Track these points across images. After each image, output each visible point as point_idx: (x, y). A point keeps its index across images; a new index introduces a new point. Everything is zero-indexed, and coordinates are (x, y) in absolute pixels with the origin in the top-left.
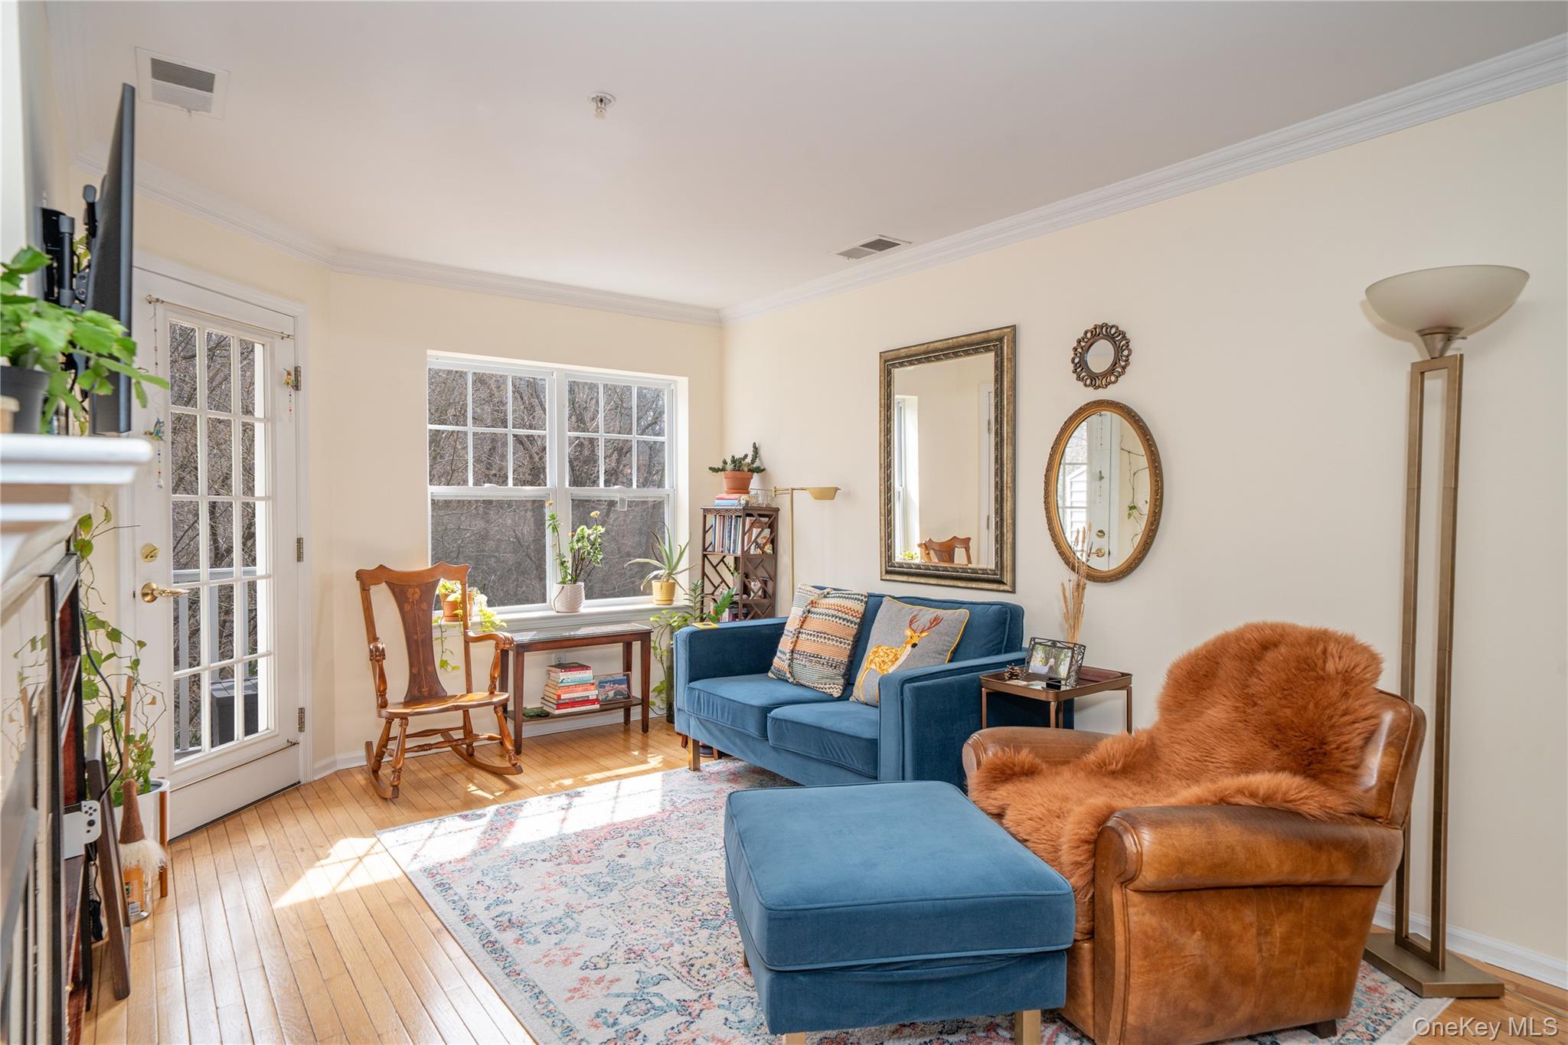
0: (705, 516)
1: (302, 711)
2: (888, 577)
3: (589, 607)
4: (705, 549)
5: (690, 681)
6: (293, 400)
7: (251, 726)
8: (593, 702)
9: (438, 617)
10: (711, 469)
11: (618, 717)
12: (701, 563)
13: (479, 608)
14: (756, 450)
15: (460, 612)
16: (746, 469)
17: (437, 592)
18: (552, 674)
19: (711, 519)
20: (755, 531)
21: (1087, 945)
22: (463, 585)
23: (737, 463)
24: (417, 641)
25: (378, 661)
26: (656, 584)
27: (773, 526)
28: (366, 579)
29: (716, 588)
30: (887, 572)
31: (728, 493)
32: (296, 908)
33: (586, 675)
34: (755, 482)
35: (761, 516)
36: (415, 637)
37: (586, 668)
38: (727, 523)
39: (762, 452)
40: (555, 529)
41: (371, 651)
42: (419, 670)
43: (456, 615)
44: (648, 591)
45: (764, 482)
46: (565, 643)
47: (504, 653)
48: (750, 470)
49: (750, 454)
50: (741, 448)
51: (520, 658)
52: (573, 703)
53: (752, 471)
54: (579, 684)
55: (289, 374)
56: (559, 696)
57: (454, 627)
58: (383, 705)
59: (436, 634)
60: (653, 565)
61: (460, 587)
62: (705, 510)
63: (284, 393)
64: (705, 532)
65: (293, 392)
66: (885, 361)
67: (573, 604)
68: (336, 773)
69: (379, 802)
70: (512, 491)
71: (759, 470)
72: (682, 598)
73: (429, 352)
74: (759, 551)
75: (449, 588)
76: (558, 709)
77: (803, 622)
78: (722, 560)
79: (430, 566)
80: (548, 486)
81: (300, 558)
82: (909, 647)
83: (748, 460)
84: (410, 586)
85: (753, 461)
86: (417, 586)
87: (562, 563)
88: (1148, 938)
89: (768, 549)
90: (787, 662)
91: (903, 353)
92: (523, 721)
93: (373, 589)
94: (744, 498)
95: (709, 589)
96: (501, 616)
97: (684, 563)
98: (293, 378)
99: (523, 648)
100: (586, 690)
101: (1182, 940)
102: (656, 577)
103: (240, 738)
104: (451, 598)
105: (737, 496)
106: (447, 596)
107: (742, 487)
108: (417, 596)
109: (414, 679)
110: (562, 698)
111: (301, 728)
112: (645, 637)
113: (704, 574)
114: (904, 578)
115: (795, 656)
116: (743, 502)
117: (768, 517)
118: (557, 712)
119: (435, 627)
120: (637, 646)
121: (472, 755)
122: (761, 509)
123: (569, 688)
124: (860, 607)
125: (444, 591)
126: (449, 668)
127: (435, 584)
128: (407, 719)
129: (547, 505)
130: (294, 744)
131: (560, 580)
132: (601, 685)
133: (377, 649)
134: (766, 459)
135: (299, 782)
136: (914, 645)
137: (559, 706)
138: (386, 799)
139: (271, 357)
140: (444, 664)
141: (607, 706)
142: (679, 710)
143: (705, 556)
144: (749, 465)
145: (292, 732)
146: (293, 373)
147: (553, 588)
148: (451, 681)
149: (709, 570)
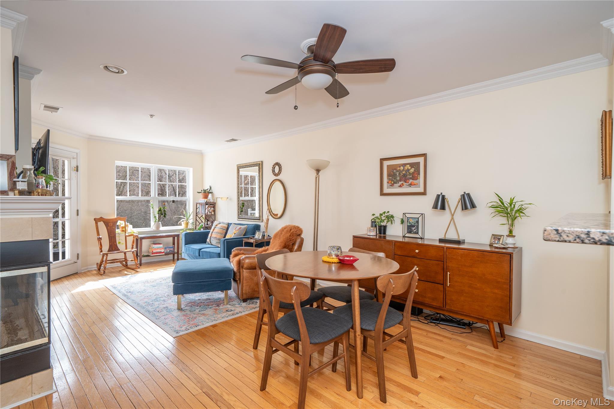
0: (197, 205)
1: (78, 254)
2: (239, 219)
3: (162, 228)
4: (197, 213)
5: (185, 245)
6: (76, 175)
7: (64, 257)
8: (163, 253)
9: (118, 231)
10: (197, 192)
11: (171, 257)
12: (195, 217)
13: (130, 229)
14: (211, 188)
15: (124, 229)
16: (207, 192)
17: (117, 224)
18: (151, 246)
19: (198, 205)
20: (209, 208)
21: (239, 281)
22: (125, 222)
23: (205, 191)
24: (111, 237)
25: (100, 240)
26: (182, 222)
27: (214, 207)
28: (97, 220)
29: (200, 224)
30: (239, 218)
31: (202, 199)
32: (78, 293)
33: (161, 246)
34: (210, 196)
35: (210, 204)
36: (111, 235)
37: (161, 244)
38: (202, 206)
39: (212, 188)
40: (152, 208)
41: (98, 238)
42: (112, 244)
43: (123, 230)
44: (180, 225)
45: (213, 196)
46: (154, 237)
47: (137, 240)
48: (208, 193)
49: (209, 188)
50: (207, 187)
51: (141, 241)
52: (157, 253)
53: (209, 193)
54: (159, 248)
55: (75, 168)
56: (153, 251)
57: (123, 233)
58: (101, 251)
59: (117, 235)
60: (182, 217)
61: (124, 223)
62: (196, 203)
63: (74, 173)
64: (197, 209)
65: (76, 172)
66: (238, 167)
67: (158, 227)
68: (88, 271)
69: (100, 276)
70: (140, 197)
71: (211, 193)
72: (190, 226)
73: (116, 161)
74: (210, 214)
75: (121, 223)
76: (152, 254)
77: (214, 230)
78: (202, 216)
79: (116, 217)
80: (151, 196)
81: (78, 215)
82: (234, 234)
83: (208, 190)
84: (110, 222)
85: (210, 191)
86: (112, 222)
87: (155, 217)
88: (246, 277)
89: (213, 213)
90: (209, 240)
91: (241, 165)
92: (142, 257)
93: (99, 223)
94: (206, 200)
95: (198, 223)
96: (136, 231)
97: (191, 217)
98: (76, 169)
99: (142, 238)
100: (161, 250)
101: (253, 278)
102: (183, 221)
103: (61, 260)
104: (122, 226)
105: (204, 199)
106: (120, 225)
107: (206, 197)
108: (112, 225)
109: (111, 246)
110: (154, 251)
111: (78, 259)
112: (178, 236)
113: (196, 220)
114: (242, 220)
115: (211, 238)
116: (205, 201)
117: (213, 205)
118: (152, 255)
119: (117, 233)
120: (176, 238)
121: (127, 266)
122: (211, 202)
123: (155, 249)
124: (226, 226)
125: (120, 224)
126: (121, 244)
127: (117, 222)
128: (108, 255)
129: (150, 201)
130: (76, 262)
131: (154, 221)
132: (165, 248)
133: (99, 237)
134: (213, 190)
135: (77, 273)
136: (235, 234)
137: (153, 254)
138: (101, 275)
139: (70, 163)
140: (119, 243)
141: (167, 254)
142: (183, 252)
143: (197, 215)
144: (208, 191)
145: (75, 260)
146: (76, 167)
147: (152, 223)
148: (121, 247)
149: (198, 219)
